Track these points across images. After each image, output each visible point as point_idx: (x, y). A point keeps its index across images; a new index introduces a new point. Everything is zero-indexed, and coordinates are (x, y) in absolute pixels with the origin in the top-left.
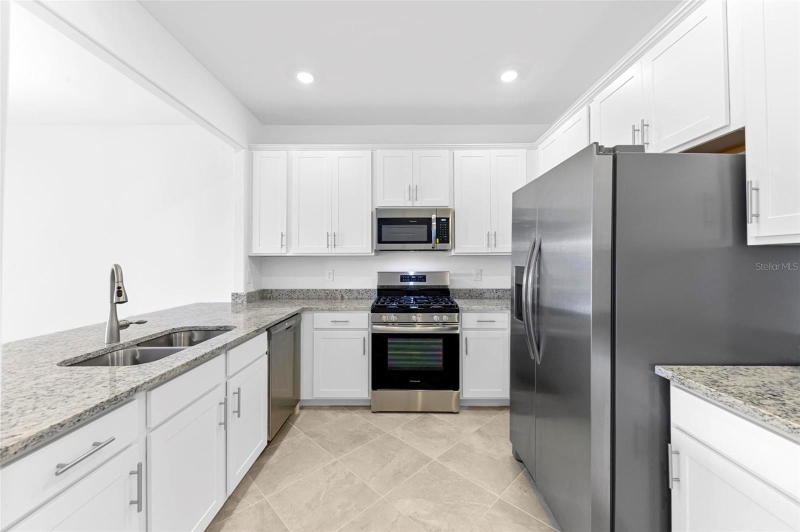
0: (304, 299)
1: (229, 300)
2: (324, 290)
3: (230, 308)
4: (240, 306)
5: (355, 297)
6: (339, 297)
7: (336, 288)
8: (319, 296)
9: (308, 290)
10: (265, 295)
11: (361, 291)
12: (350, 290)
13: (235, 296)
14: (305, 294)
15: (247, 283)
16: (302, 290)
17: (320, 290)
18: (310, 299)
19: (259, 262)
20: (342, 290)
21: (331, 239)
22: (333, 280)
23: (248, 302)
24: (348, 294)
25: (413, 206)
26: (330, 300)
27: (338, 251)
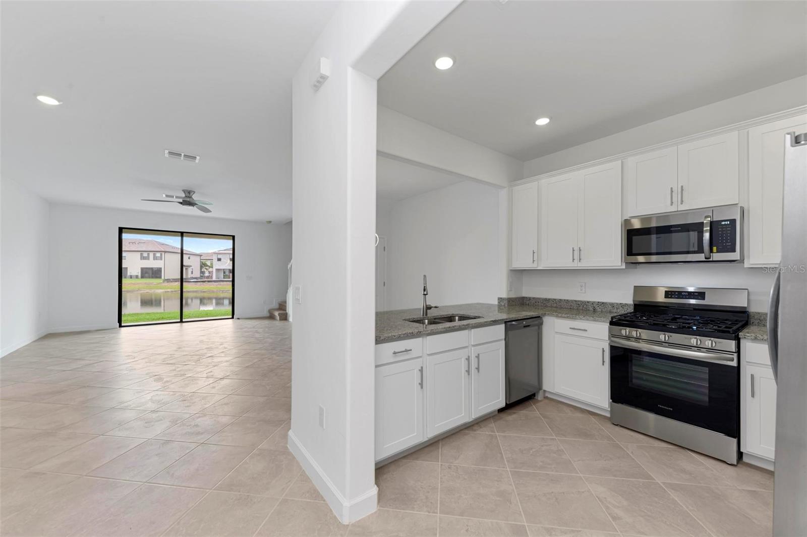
0: (556, 307)
1: (496, 302)
2: (575, 301)
3: (497, 308)
4: (503, 307)
5: (609, 309)
6: (591, 309)
7: (588, 300)
8: (571, 306)
9: (560, 300)
10: (525, 301)
11: (615, 305)
12: (603, 303)
13: (500, 299)
14: (558, 303)
15: (510, 290)
16: (555, 300)
17: (572, 301)
18: (562, 308)
19: (518, 274)
20: (594, 302)
21: (576, 253)
22: (585, 293)
23: (508, 305)
24: (600, 307)
25: (678, 211)
26: (581, 311)
27: (584, 265)
